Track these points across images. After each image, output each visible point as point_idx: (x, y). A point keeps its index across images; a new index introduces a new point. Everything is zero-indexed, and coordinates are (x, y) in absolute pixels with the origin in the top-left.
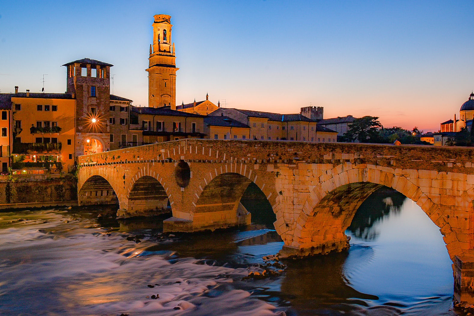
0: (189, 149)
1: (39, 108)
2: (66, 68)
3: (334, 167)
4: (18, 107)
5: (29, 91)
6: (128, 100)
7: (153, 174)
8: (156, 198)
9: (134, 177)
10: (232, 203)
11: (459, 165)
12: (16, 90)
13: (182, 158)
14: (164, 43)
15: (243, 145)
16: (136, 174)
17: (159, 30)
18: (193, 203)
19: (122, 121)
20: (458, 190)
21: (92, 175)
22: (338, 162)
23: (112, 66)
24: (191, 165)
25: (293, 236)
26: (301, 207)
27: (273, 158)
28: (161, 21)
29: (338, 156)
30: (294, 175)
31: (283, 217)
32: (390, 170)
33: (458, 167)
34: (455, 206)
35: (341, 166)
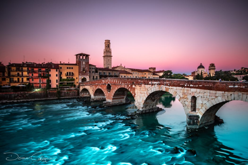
0: (110, 80)
1: (68, 68)
2: (76, 56)
3: (152, 86)
4: (61, 68)
5: (64, 63)
6: (95, 66)
7: (100, 88)
8: (102, 95)
9: (95, 89)
10: (124, 97)
11: (188, 85)
12: (61, 63)
13: (109, 83)
15: (126, 79)
18: (112, 97)
19: (93, 72)
21: (83, 88)
23: (90, 55)
24: (111, 85)
25: (140, 107)
26: (142, 98)
27: (134, 83)
29: (153, 83)
30: (140, 88)
31: (137, 101)
32: (168, 87)
33: (188, 86)
34: (187, 98)
35: (154, 85)
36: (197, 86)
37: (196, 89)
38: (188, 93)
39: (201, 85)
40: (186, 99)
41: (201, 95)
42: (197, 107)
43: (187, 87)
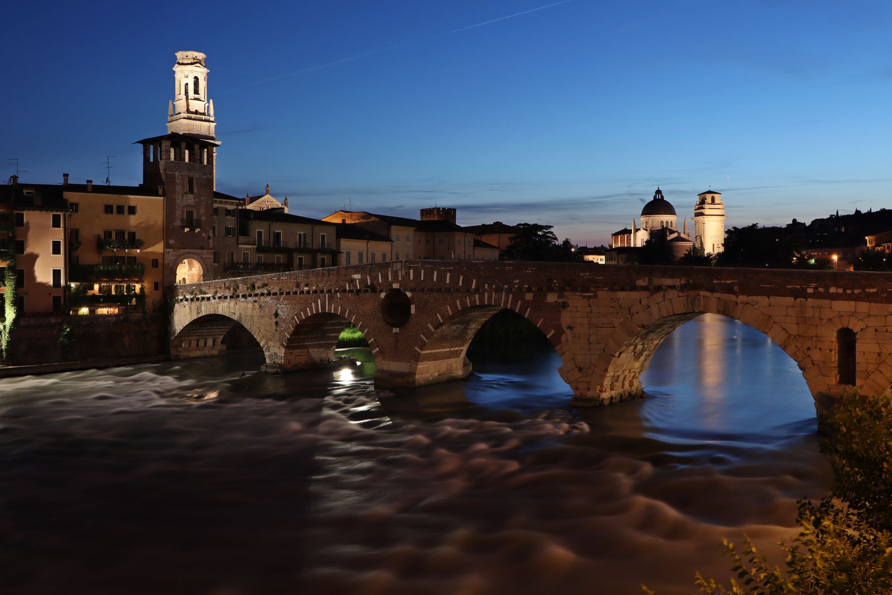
0: (407, 274)
1: (108, 209)
2: (141, 146)
3: (652, 295)
4: (77, 207)
5: (91, 181)
6: (237, 199)
7: (336, 309)
9: (298, 315)
10: (461, 348)
11: (821, 290)
12: (66, 180)
13: (396, 286)
14: (195, 99)
16: (301, 310)
17: (187, 77)
18: (416, 348)
19: (228, 231)
20: (820, 319)
22: (658, 289)
23: (217, 146)
24: (412, 296)
25: (589, 383)
27: (557, 285)
28: (190, 62)
29: (658, 281)
30: (590, 306)
31: (574, 360)
32: (732, 297)
33: (820, 292)
34: (817, 336)
35: (661, 293)
36: (856, 291)
37: (852, 303)
38: (821, 319)
39: (874, 288)
40: (814, 338)
41: (873, 323)
42: (858, 369)
43: (816, 295)
